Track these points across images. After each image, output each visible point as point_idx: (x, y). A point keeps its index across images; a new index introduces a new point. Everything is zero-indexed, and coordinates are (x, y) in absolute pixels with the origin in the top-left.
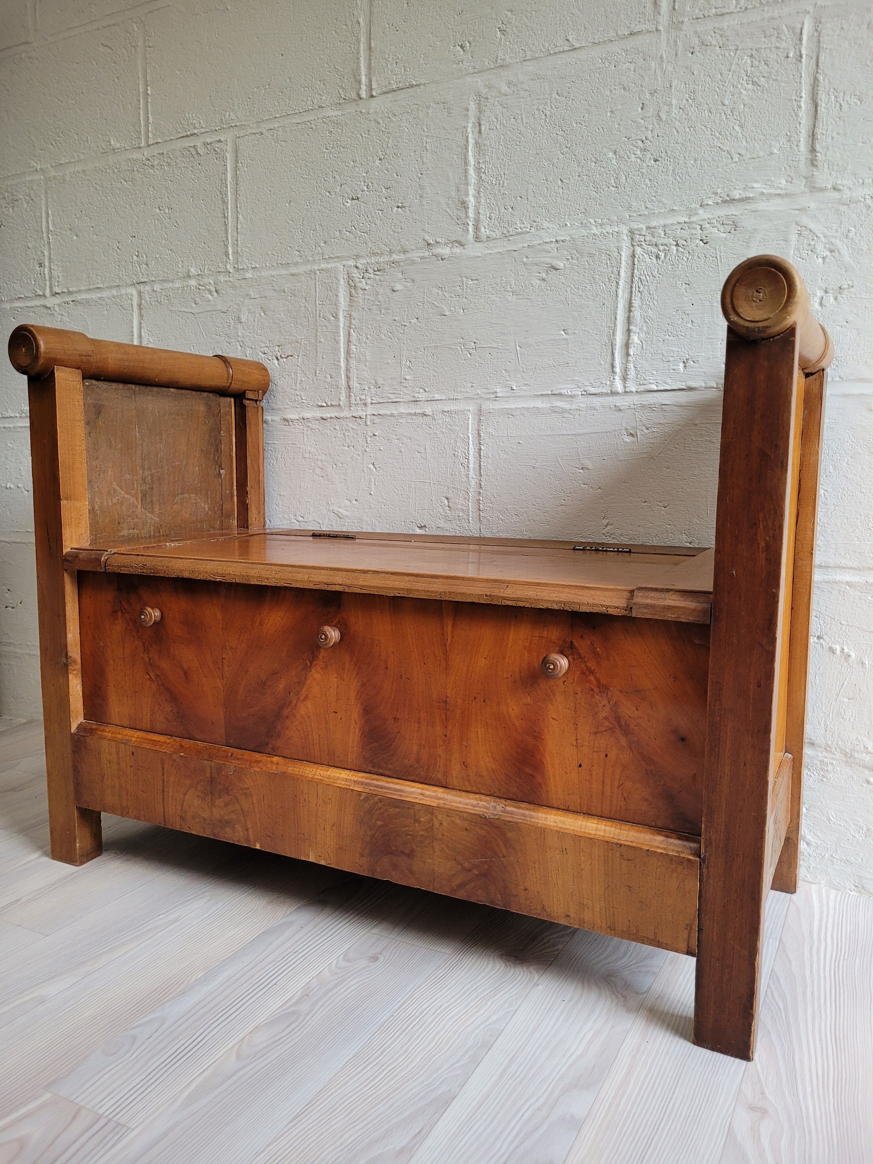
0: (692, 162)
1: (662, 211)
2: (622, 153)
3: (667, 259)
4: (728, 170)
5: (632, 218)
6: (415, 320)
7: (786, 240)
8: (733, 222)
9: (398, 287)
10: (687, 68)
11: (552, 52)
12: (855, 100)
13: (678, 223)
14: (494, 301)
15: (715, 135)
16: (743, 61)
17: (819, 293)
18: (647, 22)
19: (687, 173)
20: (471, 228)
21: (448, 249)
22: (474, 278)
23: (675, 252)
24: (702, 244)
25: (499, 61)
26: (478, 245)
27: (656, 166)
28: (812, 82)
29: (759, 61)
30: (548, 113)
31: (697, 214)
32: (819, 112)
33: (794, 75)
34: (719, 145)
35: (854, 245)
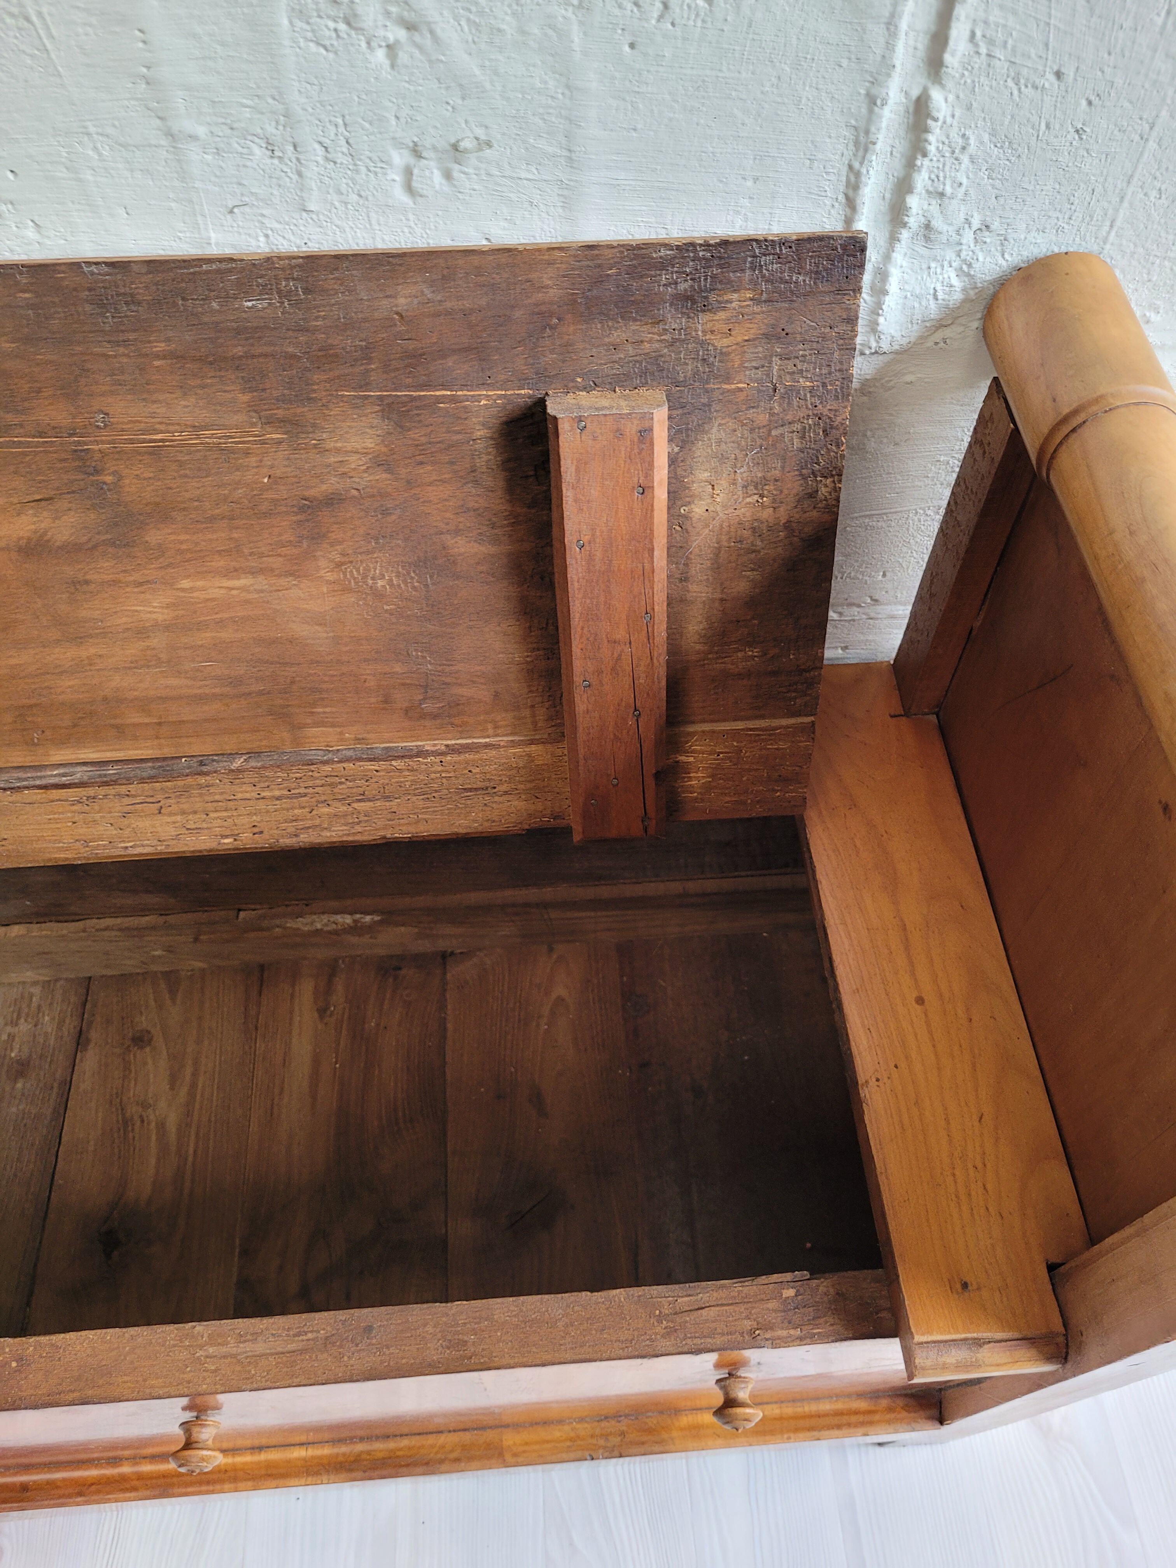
17: (399, 158)
35: (481, 13)
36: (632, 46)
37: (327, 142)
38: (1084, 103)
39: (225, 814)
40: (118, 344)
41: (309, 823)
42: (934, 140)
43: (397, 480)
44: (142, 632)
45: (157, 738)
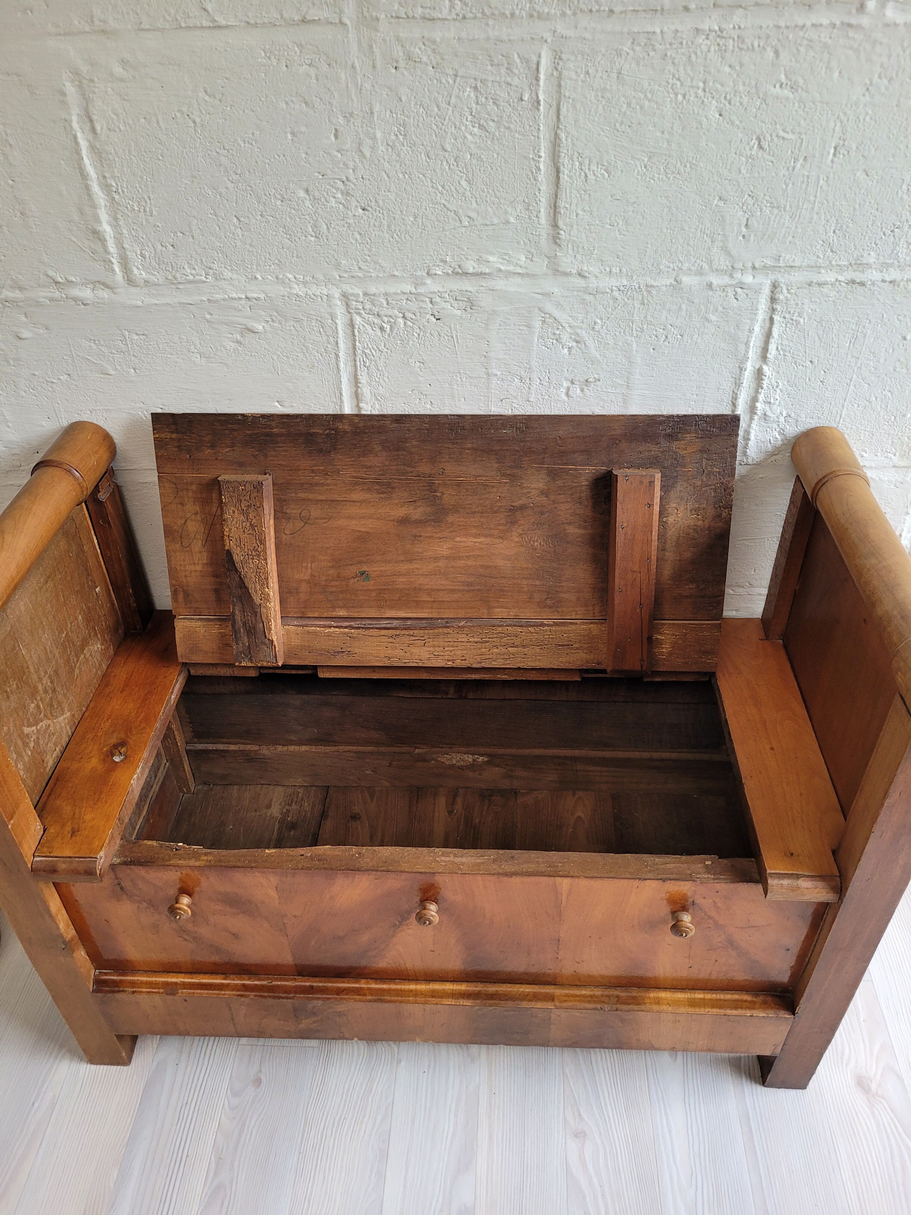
0: (412, 219)
1: (381, 275)
2: (317, 193)
3: (394, 333)
4: (457, 236)
5: (343, 279)
6: (66, 376)
7: (529, 326)
8: (469, 298)
9: (26, 334)
10: (390, 89)
11: (183, 25)
12: (603, 171)
13: (403, 293)
14: (176, 362)
15: (437, 189)
16: (466, 94)
17: (566, 384)
18: (325, 7)
19: (407, 232)
20: (117, 268)
21: (89, 291)
22: (139, 333)
23: (402, 326)
24: (434, 320)
25: (97, 22)
26: (133, 290)
27: (365, 218)
28: (553, 139)
29: (486, 98)
30: (198, 120)
31: (425, 284)
32: (561, 180)
33: (530, 126)
34: (443, 201)
35: (602, 338)
36: (654, 349)
37: (541, 378)
38: (823, 372)
39: (452, 649)
40: (454, 444)
41: (488, 657)
42: (765, 383)
43: (549, 500)
44: (436, 559)
45: (432, 608)
